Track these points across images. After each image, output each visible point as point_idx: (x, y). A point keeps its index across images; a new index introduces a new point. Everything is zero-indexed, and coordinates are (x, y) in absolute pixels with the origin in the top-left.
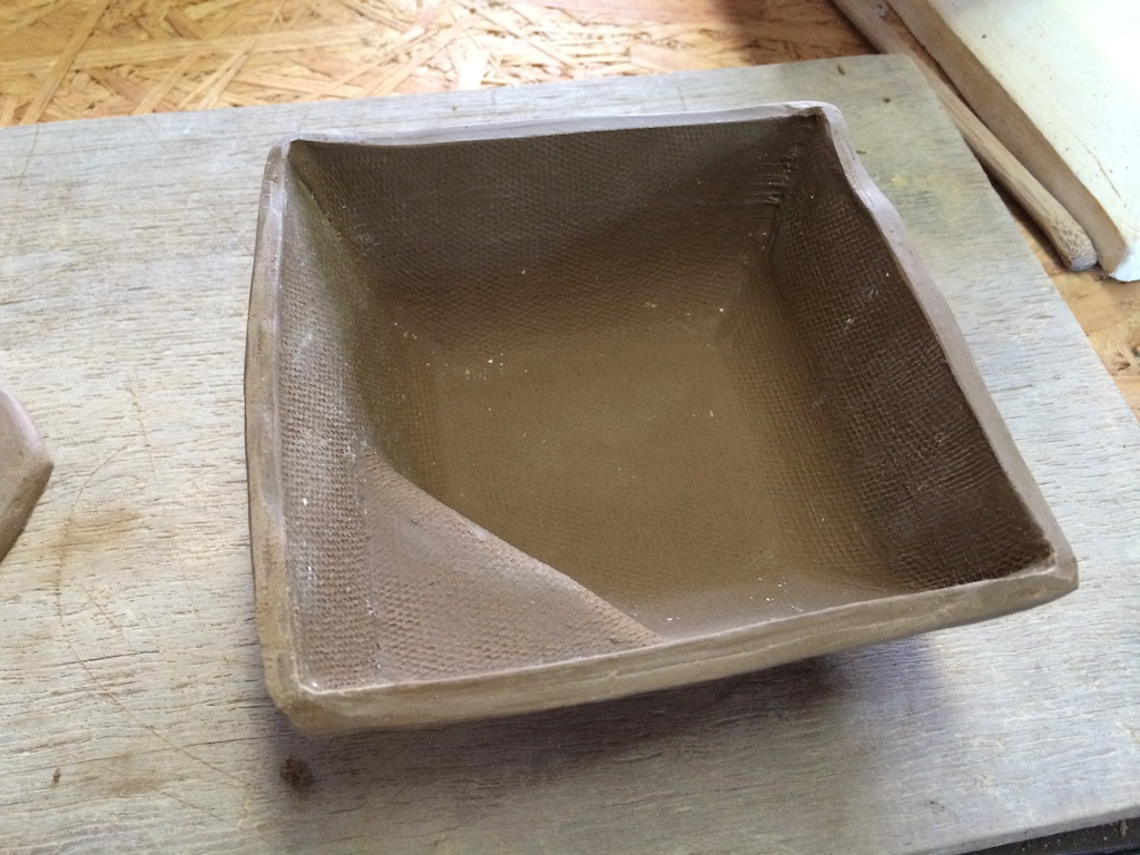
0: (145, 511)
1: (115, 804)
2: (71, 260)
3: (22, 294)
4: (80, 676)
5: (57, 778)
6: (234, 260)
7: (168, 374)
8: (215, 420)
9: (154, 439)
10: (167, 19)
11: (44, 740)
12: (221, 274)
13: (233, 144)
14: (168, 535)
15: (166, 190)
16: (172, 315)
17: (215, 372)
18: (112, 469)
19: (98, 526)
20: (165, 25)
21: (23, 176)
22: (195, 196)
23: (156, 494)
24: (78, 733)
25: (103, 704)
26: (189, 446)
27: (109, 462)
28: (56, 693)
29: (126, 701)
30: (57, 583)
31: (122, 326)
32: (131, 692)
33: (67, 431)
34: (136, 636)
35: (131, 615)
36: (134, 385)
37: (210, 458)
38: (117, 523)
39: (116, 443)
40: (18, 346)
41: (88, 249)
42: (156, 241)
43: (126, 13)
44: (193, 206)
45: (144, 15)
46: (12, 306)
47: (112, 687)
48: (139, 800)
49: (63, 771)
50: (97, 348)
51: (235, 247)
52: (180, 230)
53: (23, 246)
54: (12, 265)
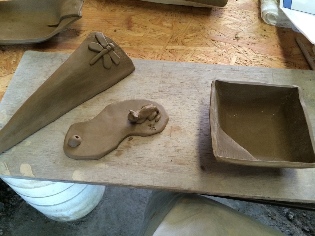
0: (182, 127)
1: (179, 166)
2: (170, 86)
4: (174, 148)
5: (172, 161)
6: (195, 90)
7: (185, 107)
8: (192, 116)
9: (183, 117)
11: (170, 155)
12: (193, 92)
13: (195, 70)
14: (185, 131)
15: (184, 76)
16: (185, 98)
17: (191, 108)
18: (177, 120)
19: (176, 128)
20: (181, 42)
21: (162, 70)
22: (189, 78)
23: (183, 125)
24: (174, 156)
25: (177, 153)
26: (188, 119)
27: (177, 119)
28: (171, 150)
29: (180, 153)
30: (170, 135)
31: (178, 98)
32: (181, 152)
33: (171, 113)
34: (181, 145)
35: (181, 142)
36: (180, 108)
37: (191, 122)
38: (178, 128)
39: (178, 117)
40: (163, 99)
41: (173, 84)
42: (183, 85)
43: (174, 39)
44: (189, 80)
45: (177, 40)
46: (162, 92)
47: (178, 151)
48: (182, 166)
49: (173, 160)
50: (175, 101)
51: (195, 88)
52: (186, 84)
53: (163, 82)
54: (161, 85)
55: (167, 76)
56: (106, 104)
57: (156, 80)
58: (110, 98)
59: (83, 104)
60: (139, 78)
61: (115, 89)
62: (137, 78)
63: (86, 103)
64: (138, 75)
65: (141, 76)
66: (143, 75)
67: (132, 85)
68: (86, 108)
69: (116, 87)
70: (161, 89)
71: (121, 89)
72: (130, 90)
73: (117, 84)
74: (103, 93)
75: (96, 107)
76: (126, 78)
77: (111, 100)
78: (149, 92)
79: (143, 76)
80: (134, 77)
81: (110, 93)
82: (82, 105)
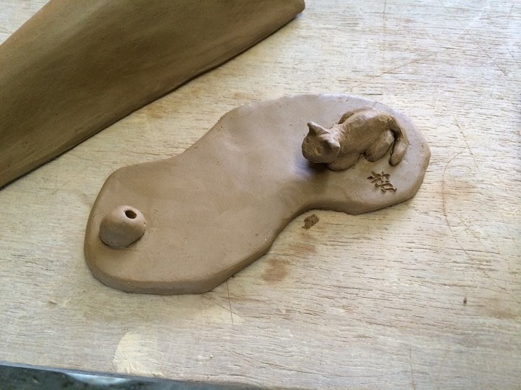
0: (478, 186)
1: (495, 321)
2: (415, 58)
3: (396, 70)
4: (463, 258)
5: (465, 302)
6: (493, 71)
7: (474, 122)
8: (501, 148)
9: (474, 151)
11: (456, 282)
12: (489, 77)
13: (480, 14)
14: (491, 199)
15: (453, 31)
16: (469, 93)
17: (495, 124)
18: (457, 162)
19: (457, 188)
21: (384, 13)
22: (468, 36)
23: (481, 179)
24: (470, 283)
25: (479, 272)
26: (492, 158)
27: (455, 158)
28: (456, 262)
29: (490, 274)
30: (444, 210)
31: (447, 94)
32: (490, 270)
33: (432, 140)
34: (488, 244)
35: (483, 234)
36: (460, 124)
37: (503, 166)
38: (466, 188)
39: (457, 150)
40: (400, 94)
41: (423, 53)
42: (454, 56)
44: (468, 41)
46: (393, 75)
47: (482, 265)
48: (505, 322)
49: (468, 299)
50: (437, 103)
51: (492, 64)
52: (464, 52)
53: (391, 47)
54: (388, 55)
55: (402, 28)
56: (224, 108)
57: (370, 41)
58: (233, 91)
59: (149, 106)
60: (316, 35)
61: (249, 65)
62: (311, 34)
63: (157, 103)
64: (313, 25)
65: (323, 29)
66: (327, 26)
67: (298, 54)
68: (159, 121)
69: (248, 58)
70: (388, 67)
71: (265, 64)
72: (293, 68)
73: (253, 50)
74: (211, 76)
75: (190, 116)
76: (277, 34)
77: (237, 96)
78: (352, 75)
79: (328, 29)
80: (303, 32)
81: (233, 75)
82: (146, 111)
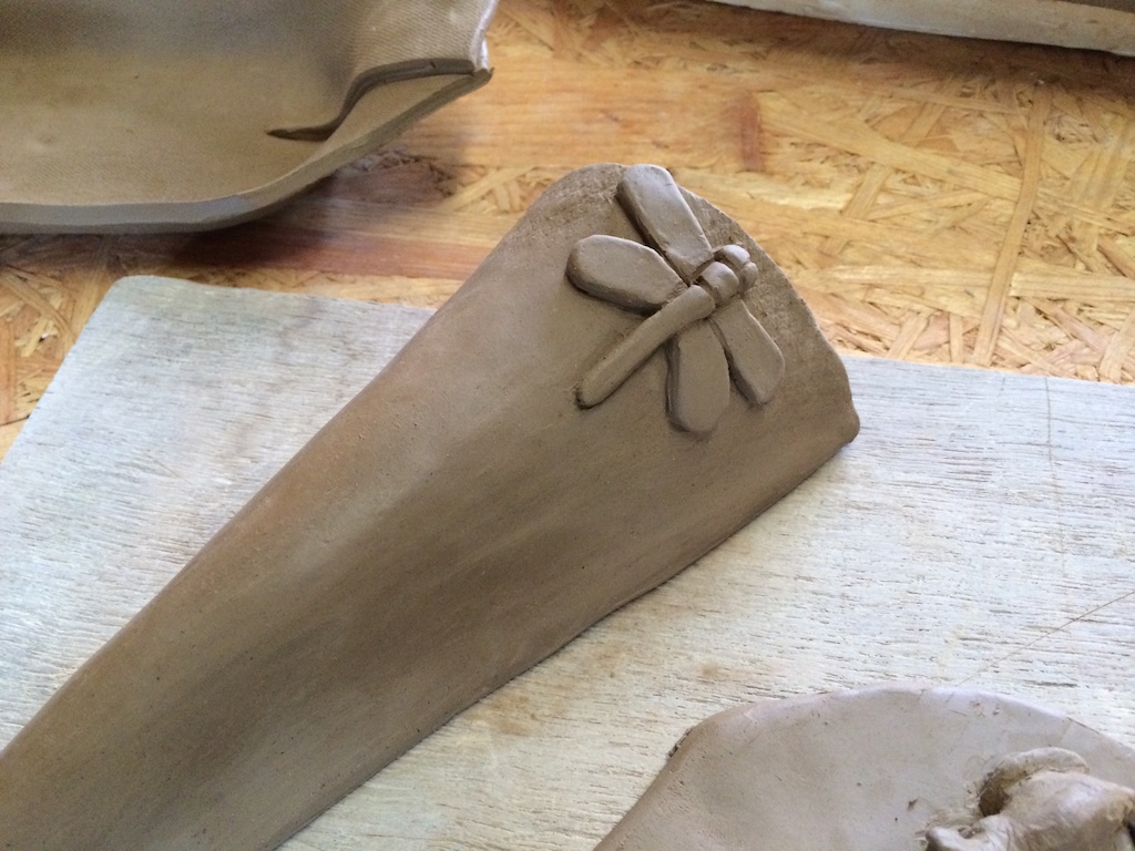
3: (1100, 612)
10: (1100, 249)
21: (1048, 445)
40: (1121, 687)
43: (1052, 234)
45: (1073, 239)
46: (1095, 626)
53: (1081, 543)
54: (1076, 567)
55: (1101, 490)
56: (678, 715)
57: (1026, 524)
58: (700, 659)
59: (495, 697)
60: (890, 501)
61: (732, 583)
62: (878, 499)
63: (514, 690)
64: (879, 472)
65: (907, 484)
66: (914, 477)
67: (851, 553)
68: (521, 743)
69: (730, 563)
70: (1080, 602)
71: (773, 581)
72: (843, 596)
73: (740, 539)
74: (642, 612)
75: (595, 730)
76: (796, 496)
77: (710, 675)
78: (992, 624)
79: (917, 485)
80: (858, 493)
81: (699, 612)
82: (489, 712)
